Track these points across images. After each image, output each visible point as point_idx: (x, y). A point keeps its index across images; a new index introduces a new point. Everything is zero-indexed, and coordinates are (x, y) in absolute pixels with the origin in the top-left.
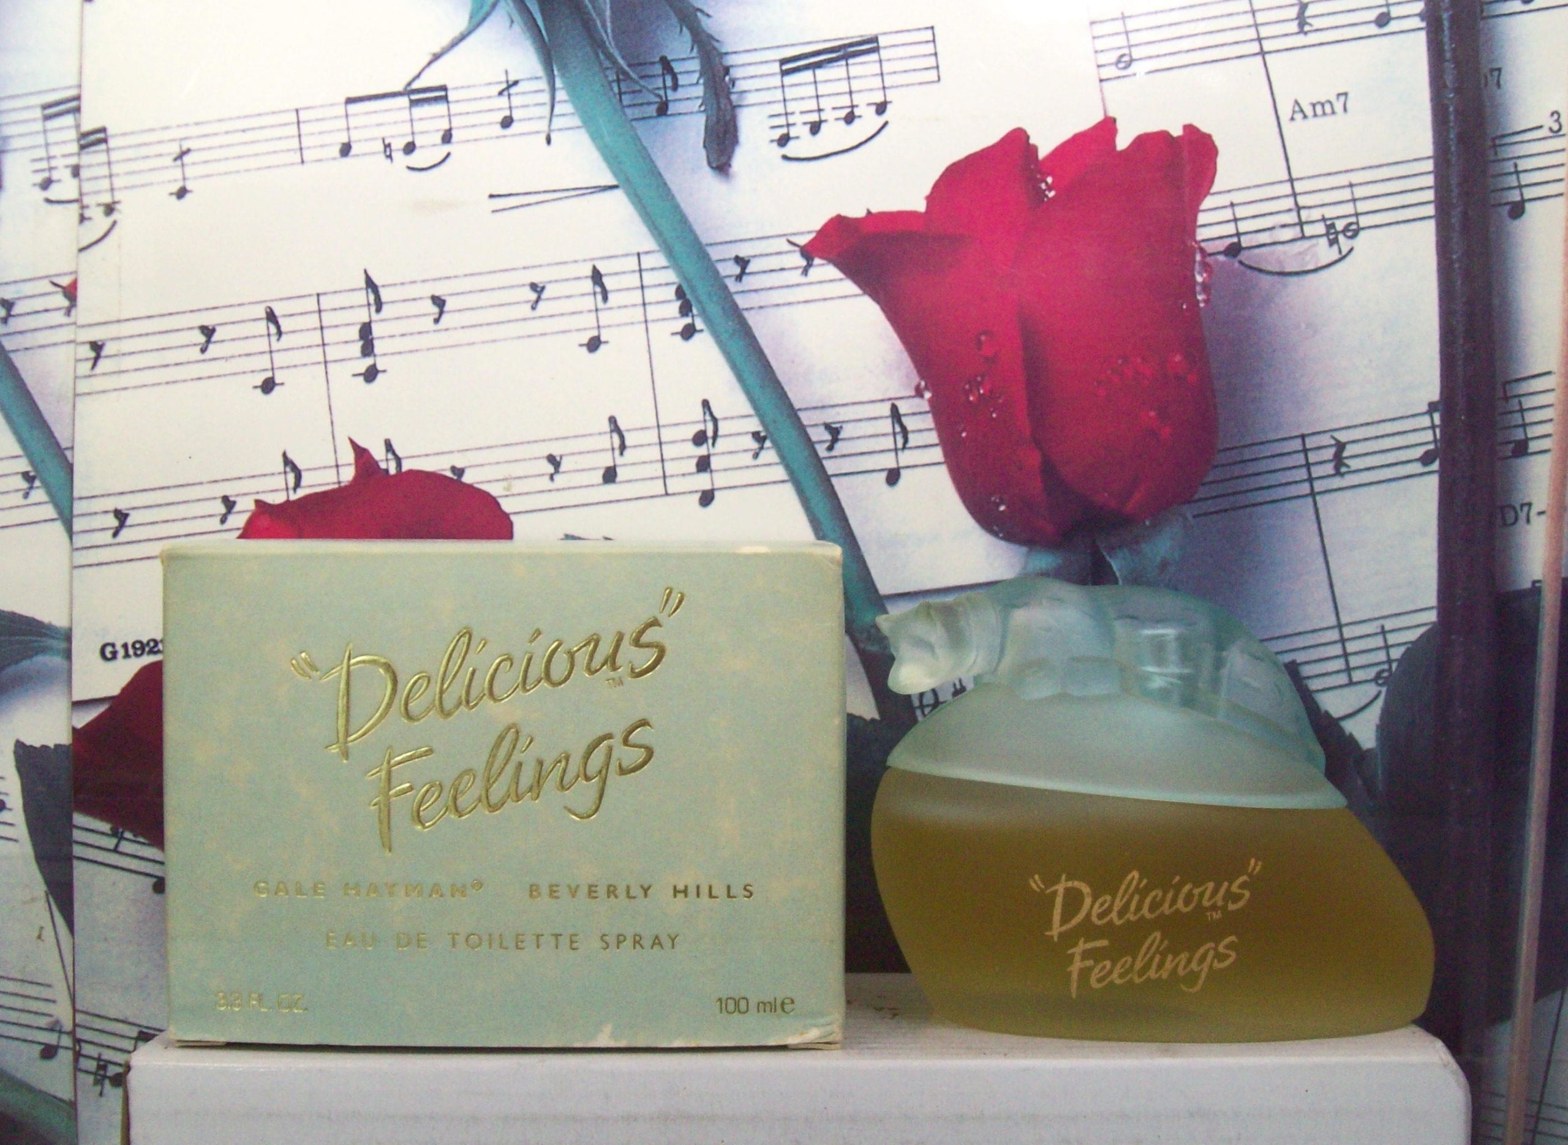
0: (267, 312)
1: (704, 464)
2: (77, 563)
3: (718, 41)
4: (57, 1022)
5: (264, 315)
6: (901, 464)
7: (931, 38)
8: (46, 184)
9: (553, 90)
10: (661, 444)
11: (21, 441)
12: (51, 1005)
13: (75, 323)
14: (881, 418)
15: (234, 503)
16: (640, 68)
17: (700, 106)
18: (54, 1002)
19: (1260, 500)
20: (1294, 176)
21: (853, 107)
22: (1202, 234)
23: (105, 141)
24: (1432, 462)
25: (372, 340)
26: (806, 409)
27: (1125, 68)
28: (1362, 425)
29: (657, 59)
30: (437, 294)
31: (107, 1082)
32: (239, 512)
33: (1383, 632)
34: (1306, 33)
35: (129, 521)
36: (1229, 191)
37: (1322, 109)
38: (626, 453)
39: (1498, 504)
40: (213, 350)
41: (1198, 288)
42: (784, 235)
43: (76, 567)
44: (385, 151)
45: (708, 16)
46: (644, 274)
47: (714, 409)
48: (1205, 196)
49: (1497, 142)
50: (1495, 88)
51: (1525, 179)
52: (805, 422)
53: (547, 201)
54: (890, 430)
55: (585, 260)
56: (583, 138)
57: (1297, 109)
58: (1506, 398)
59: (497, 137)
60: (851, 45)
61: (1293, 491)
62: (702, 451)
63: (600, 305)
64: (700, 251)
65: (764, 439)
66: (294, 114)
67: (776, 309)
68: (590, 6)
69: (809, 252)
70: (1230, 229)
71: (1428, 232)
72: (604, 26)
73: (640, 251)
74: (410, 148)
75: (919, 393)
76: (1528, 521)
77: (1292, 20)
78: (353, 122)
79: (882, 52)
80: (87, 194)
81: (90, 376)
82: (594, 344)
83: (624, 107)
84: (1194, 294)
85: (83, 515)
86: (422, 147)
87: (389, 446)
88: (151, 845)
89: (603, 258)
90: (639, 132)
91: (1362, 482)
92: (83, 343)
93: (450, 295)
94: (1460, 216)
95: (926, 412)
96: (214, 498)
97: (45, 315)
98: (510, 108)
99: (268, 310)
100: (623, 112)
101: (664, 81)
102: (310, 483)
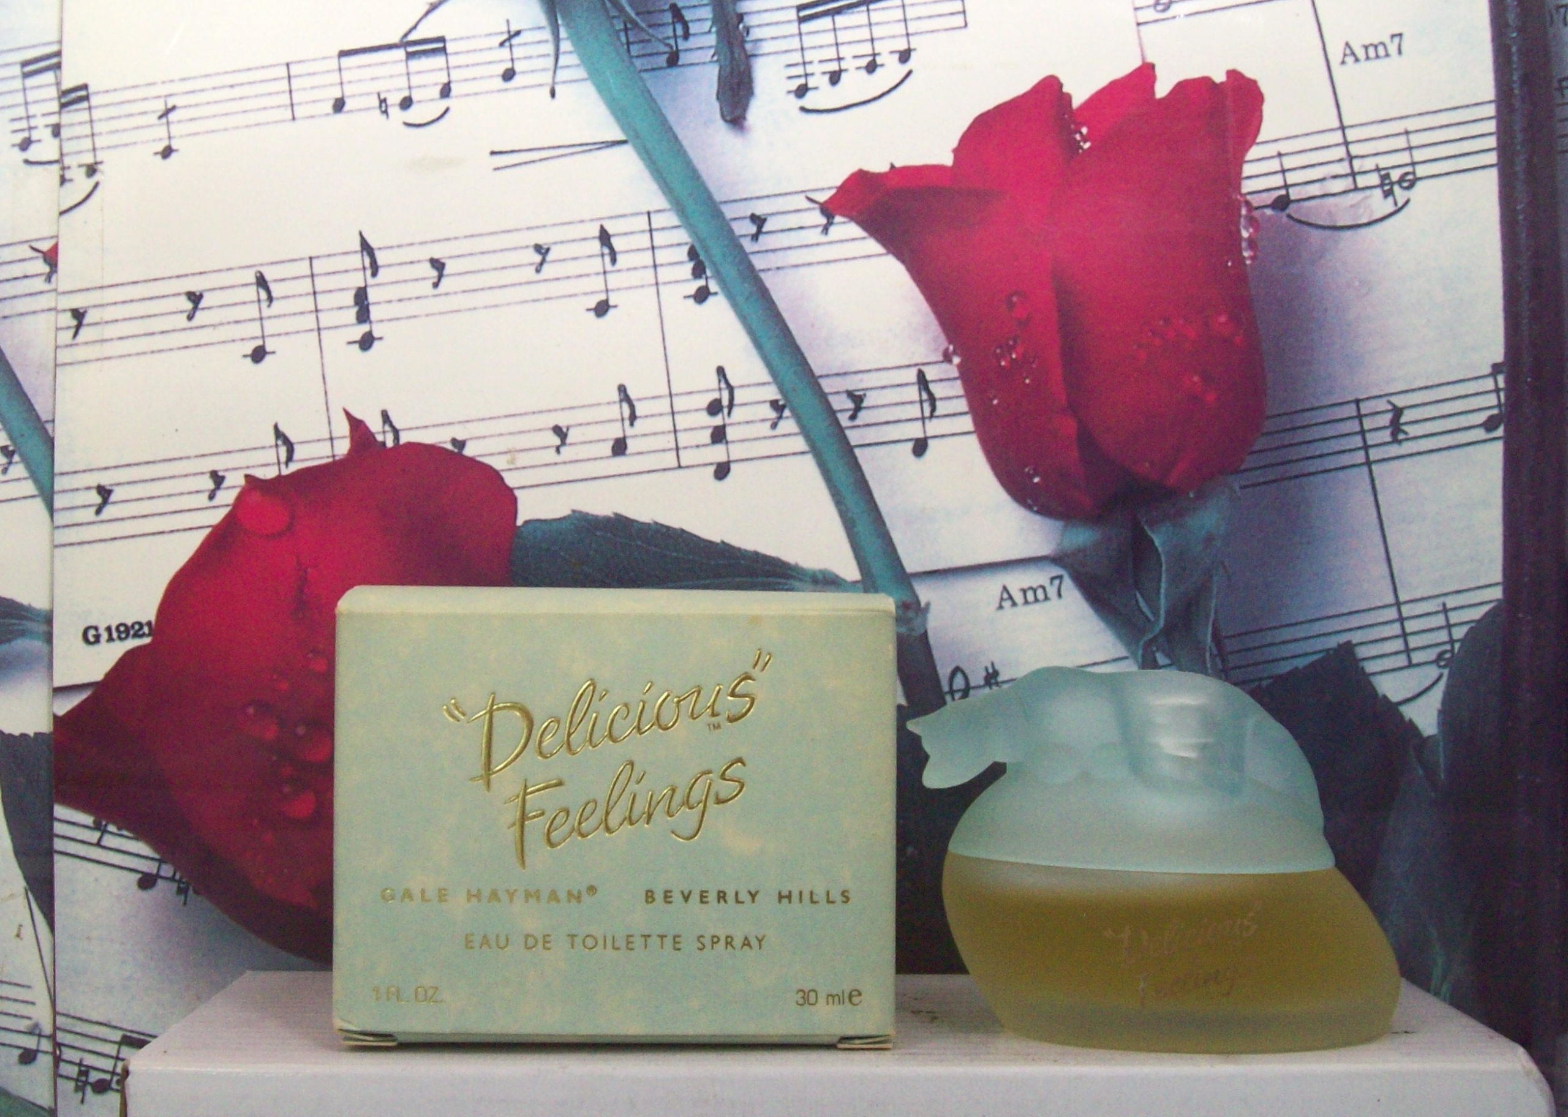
0: (257, 277)
1: (719, 435)
2: (56, 543)
4: (36, 1025)
5: (254, 280)
6: (928, 434)
8: (25, 145)
9: (557, 41)
10: (673, 413)
12: (30, 1007)
13: (55, 290)
14: (907, 384)
15: (223, 478)
16: (649, 16)
17: (713, 56)
18: (33, 1003)
19: (1312, 469)
20: (1346, 123)
21: (874, 55)
22: (1247, 186)
23: (86, 98)
24: (1496, 428)
25: (368, 305)
26: (827, 376)
27: (1164, 10)
28: (1421, 389)
29: (667, 7)
30: (436, 256)
31: (89, 1089)
32: (228, 488)
33: (1445, 610)
35: (113, 498)
36: (1276, 140)
37: (1375, 51)
38: (637, 423)
40: (200, 317)
41: (1244, 245)
42: (802, 192)
43: (56, 546)
44: (380, 106)
46: (655, 234)
47: (729, 376)
48: (1250, 146)
50: (1561, 27)
52: (827, 390)
53: (554, 158)
54: (917, 398)
55: (592, 220)
56: (589, 90)
57: (1348, 52)
59: (499, 91)
61: (1346, 460)
62: (718, 421)
63: (609, 267)
64: (713, 209)
65: (783, 407)
66: (285, 68)
67: (795, 270)
69: (829, 210)
70: (1277, 181)
71: (1490, 182)
73: (651, 209)
74: (406, 103)
75: (947, 358)
78: (347, 76)
80: (68, 154)
81: (71, 345)
82: (602, 309)
83: (632, 57)
84: (1240, 252)
85: (64, 491)
86: (420, 102)
87: (386, 418)
88: (136, 839)
89: (611, 218)
90: (649, 84)
91: (1422, 449)
92: (65, 311)
93: (450, 257)
94: (1524, 164)
95: (955, 379)
96: (202, 473)
97: (26, 282)
98: (512, 60)
99: (258, 275)
100: (632, 63)
101: (674, 30)
102: (303, 457)
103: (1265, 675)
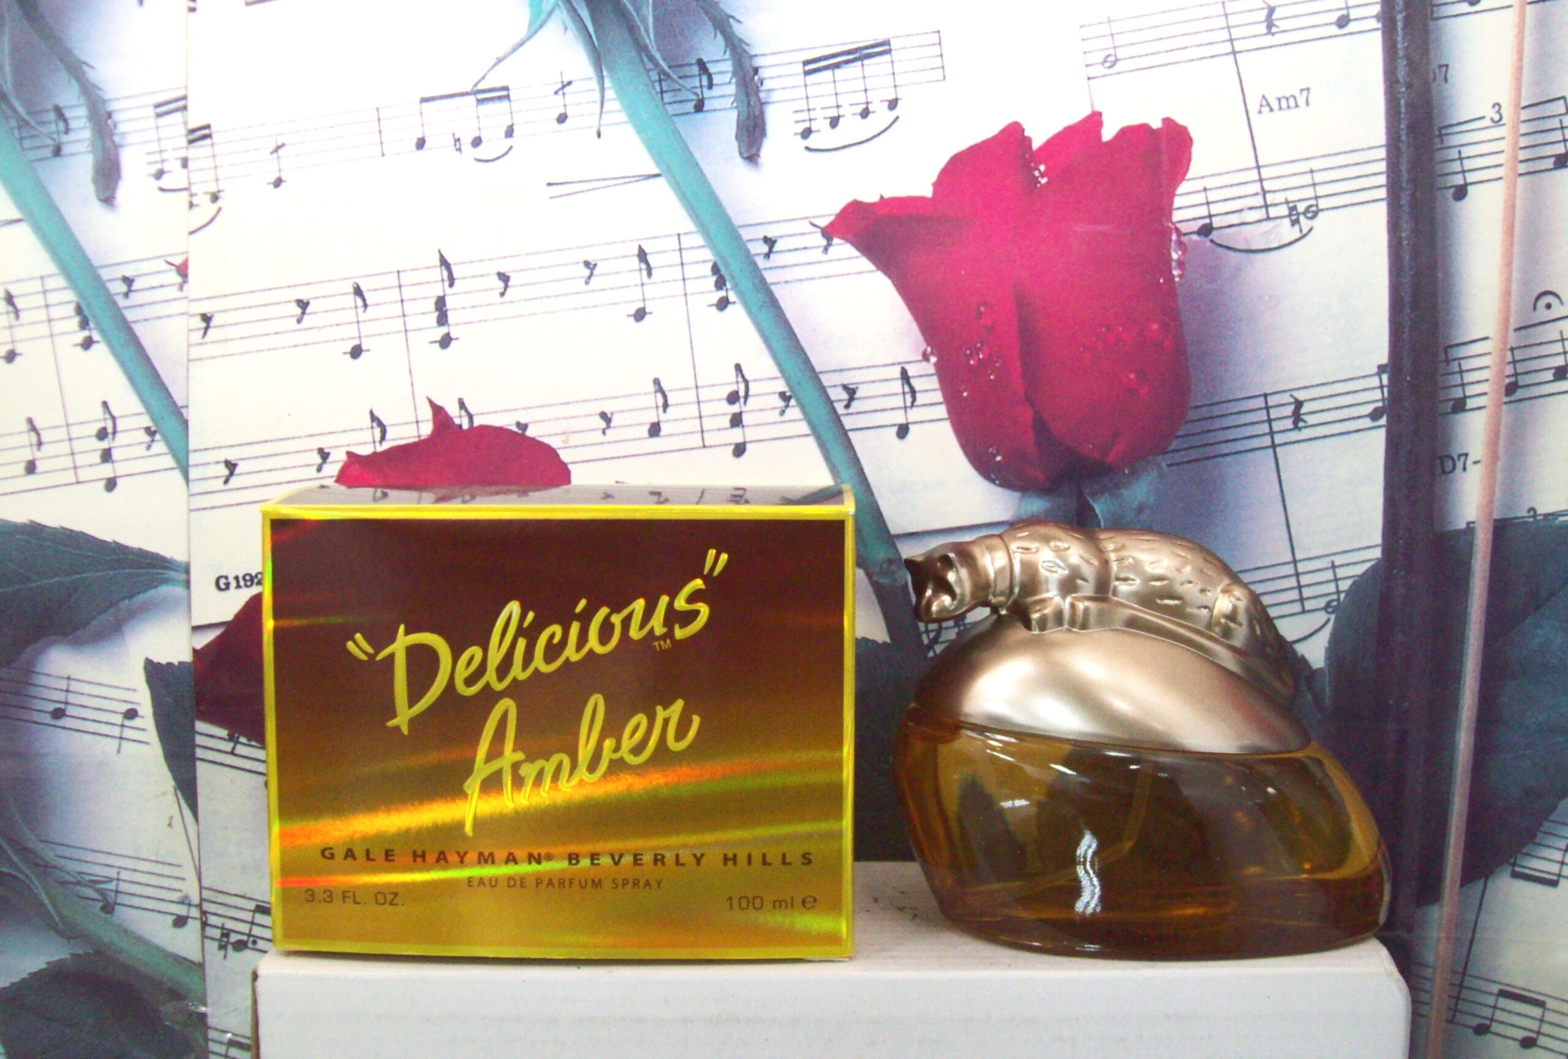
0: (354, 288)
1: (736, 421)
2: (192, 508)
3: (748, 45)
4: (186, 897)
5: (352, 290)
6: (910, 420)
7: (938, 42)
8: (159, 175)
9: (602, 90)
10: (699, 402)
11: (143, 401)
12: (180, 882)
13: (186, 298)
14: (893, 379)
15: (328, 454)
16: (678, 69)
17: (732, 103)
18: (183, 879)
19: (1226, 451)
20: (1261, 163)
21: (867, 103)
22: (1177, 216)
23: (209, 136)
24: (1380, 417)
25: (446, 312)
26: (827, 372)
27: (1110, 67)
28: (1318, 385)
29: (694, 61)
30: (502, 271)
31: (230, 947)
32: (332, 462)
33: (1334, 567)
34: (1273, 34)
35: (238, 470)
36: (1202, 177)
37: (1287, 102)
38: (669, 410)
39: (1439, 454)
40: (308, 321)
41: (1174, 264)
42: (807, 218)
43: (191, 511)
44: (455, 145)
45: (739, 21)
46: (684, 253)
47: (745, 372)
48: (1180, 182)
49: (1444, 132)
50: (1443, 83)
51: (1468, 164)
52: (826, 383)
53: (599, 188)
54: (900, 390)
55: (632, 241)
57: (1264, 103)
58: (1448, 362)
59: (554, 132)
60: (866, 48)
61: (1253, 443)
62: (735, 408)
63: (646, 280)
64: (732, 232)
65: (790, 398)
66: (375, 112)
67: (800, 284)
68: (634, 14)
69: (829, 233)
70: (1203, 211)
71: (1379, 214)
72: (647, 30)
73: (681, 231)
74: (477, 142)
75: (925, 357)
76: (1465, 469)
77: (1262, 22)
78: (427, 118)
79: (893, 53)
80: (195, 183)
81: (201, 344)
82: (640, 315)
83: (664, 104)
84: (1170, 271)
85: (197, 465)
86: (488, 141)
87: (462, 405)
89: (648, 239)
90: (678, 126)
91: (1318, 435)
92: (195, 315)
93: (514, 271)
94: (1409, 198)
95: (932, 375)
96: (312, 450)
97: (161, 290)
98: (565, 106)
99: (356, 285)
100: (664, 108)
101: (701, 81)
102: (395, 437)
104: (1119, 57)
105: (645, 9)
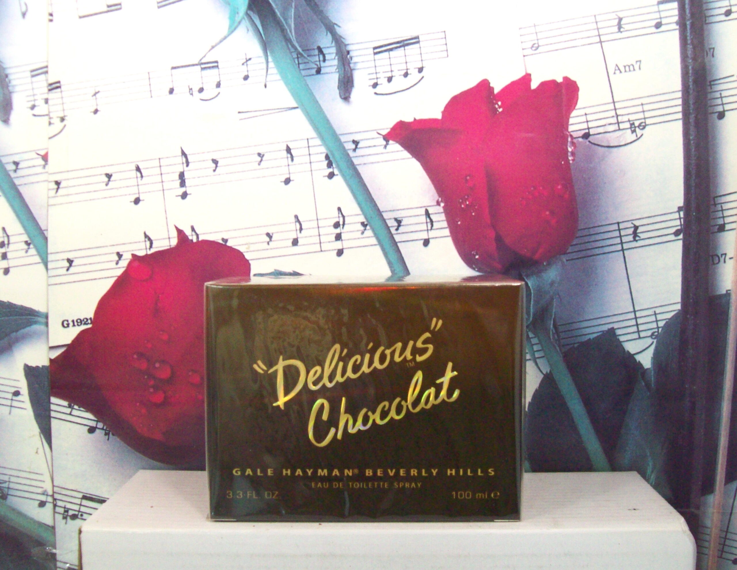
0: (136, 168)
1: (338, 237)
2: (50, 283)
3: (344, 39)
4: (46, 491)
5: (135, 168)
6: (430, 237)
7: (444, 37)
8: (33, 107)
9: (267, 62)
10: (318, 227)
11: (24, 227)
12: (42, 483)
13: (47, 172)
14: (421, 215)
15: (122, 255)
16: (307, 52)
17: (336, 69)
18: (44, 481)
19: (598, 253)
20: (615, 100)
21: (407, 69)
22: (571, 128)
23: (59, 87)
24: (679, 234)
25: (185, 179)
26: (386, 211)
27: (536, 50)
28: (646, 218)
29: (316, 47)
30: (214, 158)
31: (68, 518)
32: (124, 260)
33: (655, 314)
34: (621, 32)
35: (74, 264)
36: (584, 108)
37: (629, 68)
38: (302, 232)
39: (711, 254)
40: (111, 185)
41: (569, 154)
42: (375, 130)
43: (49, 285)
44: (190, 92)
45: (339, 27)
46: (310, 148)
47: (343, 212)
48: (573, 110)
49: (712, 83)
50: (711, 57)
51: (725, 100)
52: (385, 217)
53: (266, 114)
54: (425, 221)
55: (283, 142)
56: (281, 84)
57: (617, 68)
58: (715, 205)
59: (242, 85)
60: (407, 40)
61: (612, 249)
62: (338, 231)
63: (290, 163)
64: (336, 138)
65: (367, 225)
66: (147, 75)
67: (372, 165)
68: (284, 22)
69: (387, 138)
70: (585, 126)
71: (678, 127)
72: (291, 31)
73: (309, 138)
74: (201, 90)
75: (438, 204)
76: (725, 262)
77: (615, 26)
78: (175, 78)
79: (421, 43)
80: (52, 112)
81: (55, 197)
82: (287, 181)
83: (300, 70)
84: (568, 158)
86: (207, 90)
87: (193, 229)
88: (87, 411)
89: (291, 141)
90: (308, 82)
91: (646, 244)
92: (51, 182)
93: (221, 158)
94: (694, 118)
95: (441, 213)
96: (113, 253)
97: (34, 168)
98: (248, 71)
99: (137, 166)
100: (300, 72)
101: (319, 58)
102: (157, 246)
103: (576, 341)
104: (540, 44)
105: (289, 20)
